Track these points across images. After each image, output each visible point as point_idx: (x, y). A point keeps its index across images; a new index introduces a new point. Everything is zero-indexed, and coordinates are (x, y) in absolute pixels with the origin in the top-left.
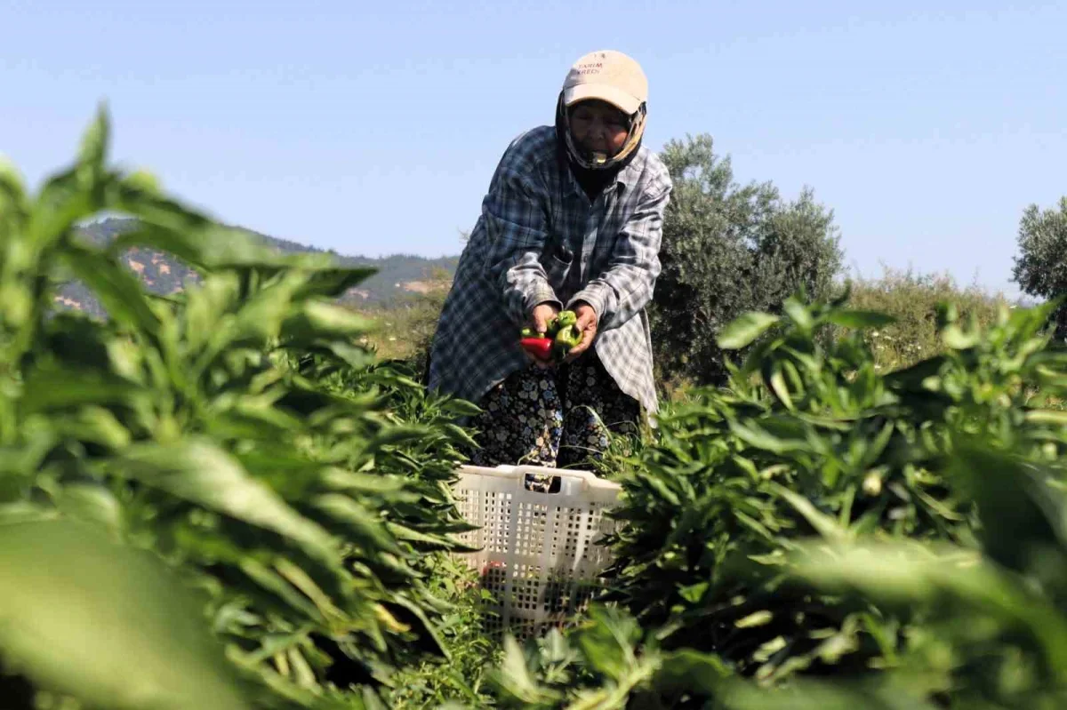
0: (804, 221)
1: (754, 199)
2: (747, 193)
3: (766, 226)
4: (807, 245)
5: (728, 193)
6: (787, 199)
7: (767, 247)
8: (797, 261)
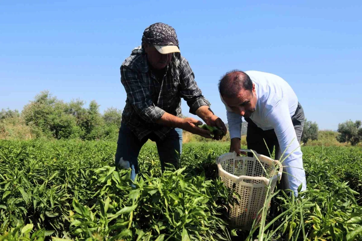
0: (315, 125)
1: (309, 122)
2: (308, 122)
3: (310, 125)
4: (315, 127)
5: (306, 122)
6: (313, 122)
7: (311, 127)
8: (314, 129)
